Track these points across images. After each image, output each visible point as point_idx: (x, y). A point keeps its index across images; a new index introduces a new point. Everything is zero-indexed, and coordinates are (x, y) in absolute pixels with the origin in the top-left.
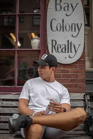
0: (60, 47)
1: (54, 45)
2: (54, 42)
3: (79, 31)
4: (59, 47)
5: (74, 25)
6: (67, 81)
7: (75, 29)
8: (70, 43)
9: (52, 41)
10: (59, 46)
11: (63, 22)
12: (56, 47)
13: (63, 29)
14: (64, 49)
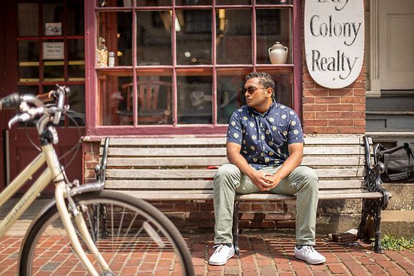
0: (326, 62)
1: (316, 59)
2: (316, 54)
3: (356, 35)
4: (324, 62)
5: (347, 26)
6: (337, 115)
7: (350, 32)
8: (341, 55)
9: (313, 52)
10: (324, 60)
11: (330, 20)
12: (319, 61)
13: (330, 32)
14: (332, 65)
